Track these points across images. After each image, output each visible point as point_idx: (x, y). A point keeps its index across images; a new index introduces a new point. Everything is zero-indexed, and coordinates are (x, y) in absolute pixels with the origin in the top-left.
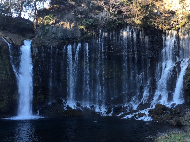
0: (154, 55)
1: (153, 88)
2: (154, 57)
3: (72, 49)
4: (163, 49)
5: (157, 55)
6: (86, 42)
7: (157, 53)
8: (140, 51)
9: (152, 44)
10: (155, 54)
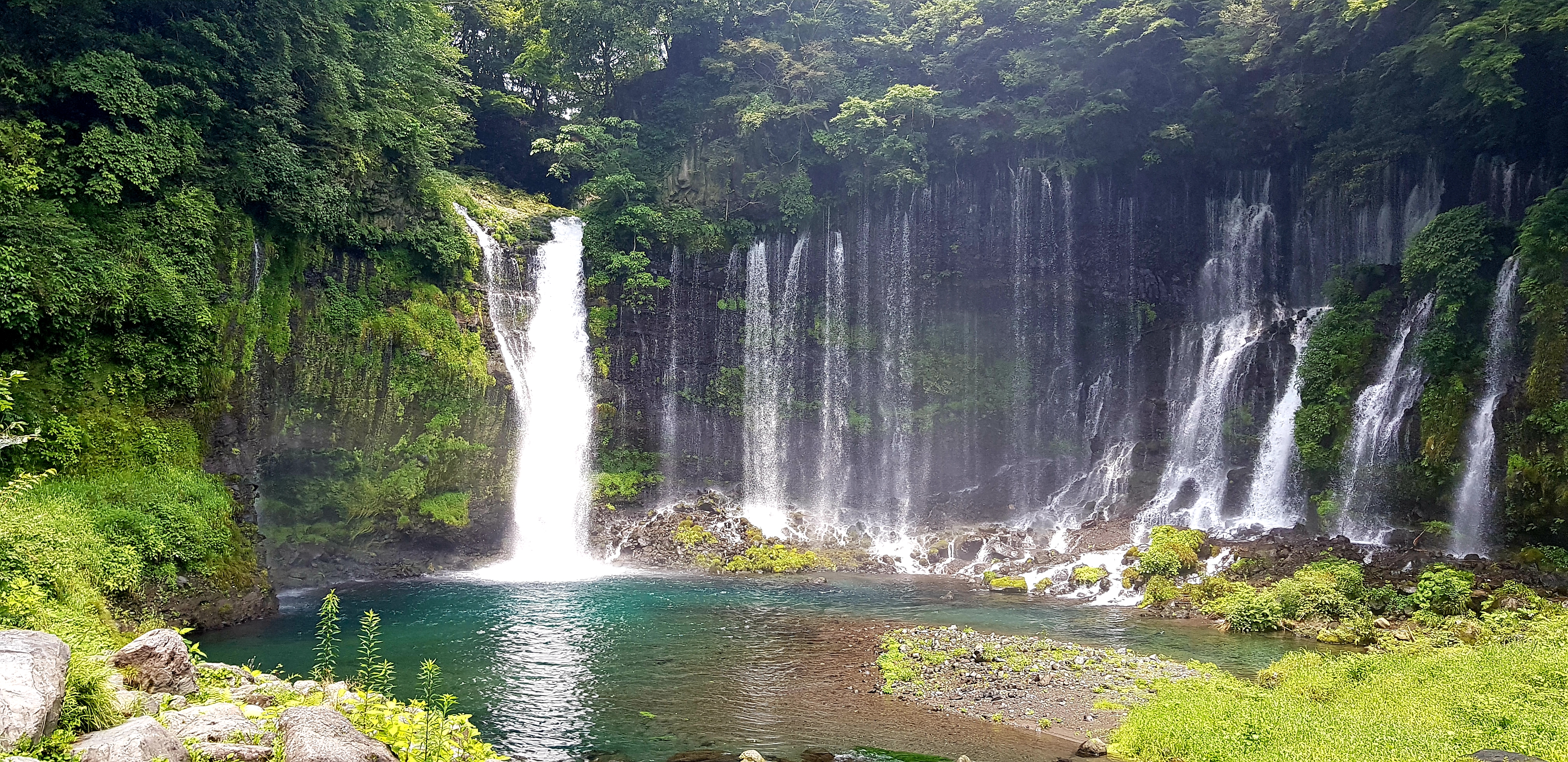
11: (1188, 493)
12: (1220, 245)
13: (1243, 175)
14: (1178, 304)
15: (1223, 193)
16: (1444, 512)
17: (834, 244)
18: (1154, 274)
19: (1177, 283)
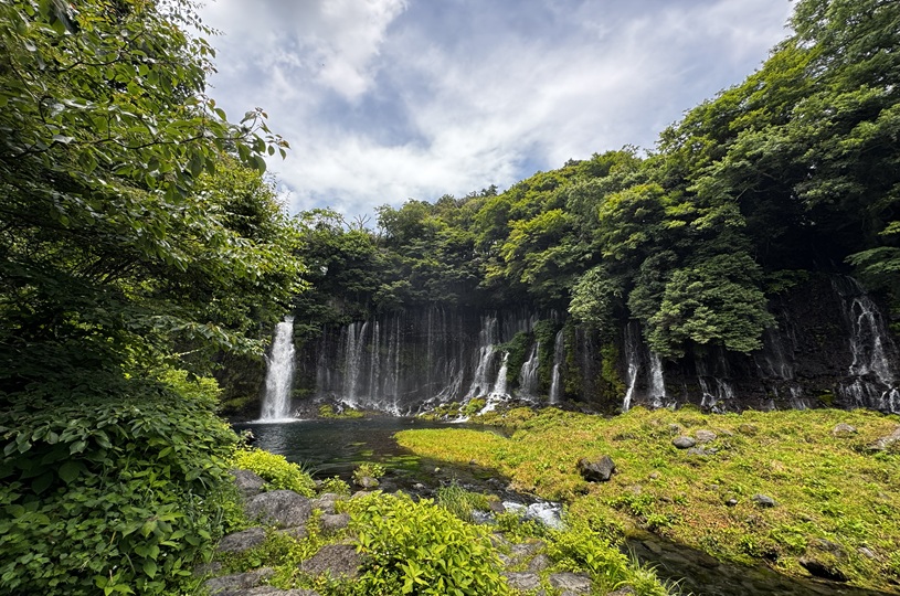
1: (468, 379)
3: (356, 329)
11: (478, 390)
12: (484, 328)
13: (489, 311)
15: (485, 316)
16: (547, 393)
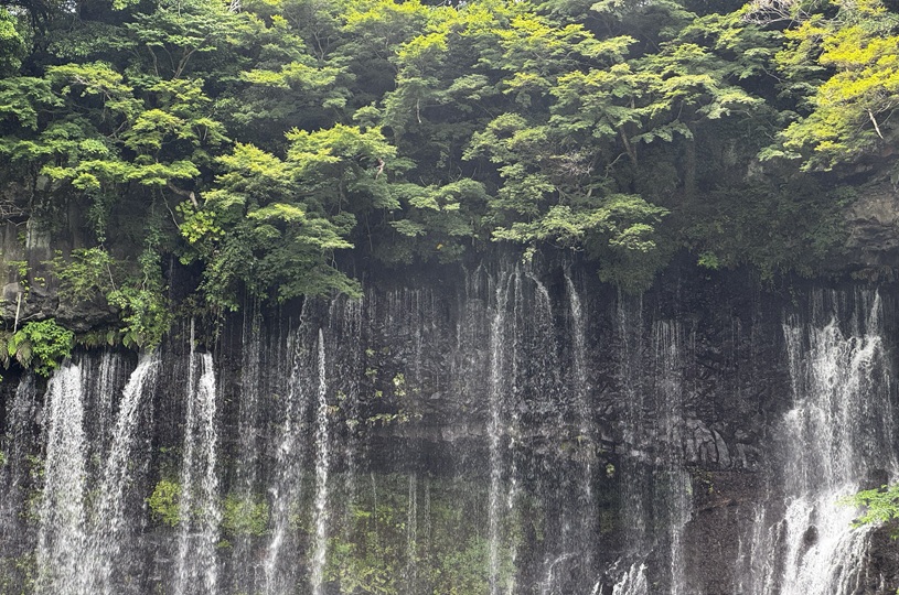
0: (723, 449)
2: (724, 458)
4: (790, 406)
5: (741, 447)
6: (201, 349)
7: (740, 434)
8: (614, 417)
9: (707, 374)
10: (730, 439)
13: (839, 296)
14: (747, 471)
17: (200, 371)
18: (707, 427)
19: (746, 442)
